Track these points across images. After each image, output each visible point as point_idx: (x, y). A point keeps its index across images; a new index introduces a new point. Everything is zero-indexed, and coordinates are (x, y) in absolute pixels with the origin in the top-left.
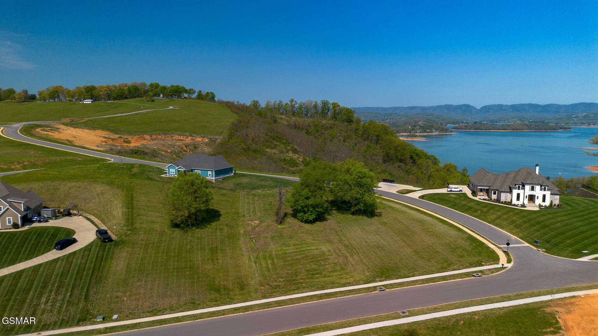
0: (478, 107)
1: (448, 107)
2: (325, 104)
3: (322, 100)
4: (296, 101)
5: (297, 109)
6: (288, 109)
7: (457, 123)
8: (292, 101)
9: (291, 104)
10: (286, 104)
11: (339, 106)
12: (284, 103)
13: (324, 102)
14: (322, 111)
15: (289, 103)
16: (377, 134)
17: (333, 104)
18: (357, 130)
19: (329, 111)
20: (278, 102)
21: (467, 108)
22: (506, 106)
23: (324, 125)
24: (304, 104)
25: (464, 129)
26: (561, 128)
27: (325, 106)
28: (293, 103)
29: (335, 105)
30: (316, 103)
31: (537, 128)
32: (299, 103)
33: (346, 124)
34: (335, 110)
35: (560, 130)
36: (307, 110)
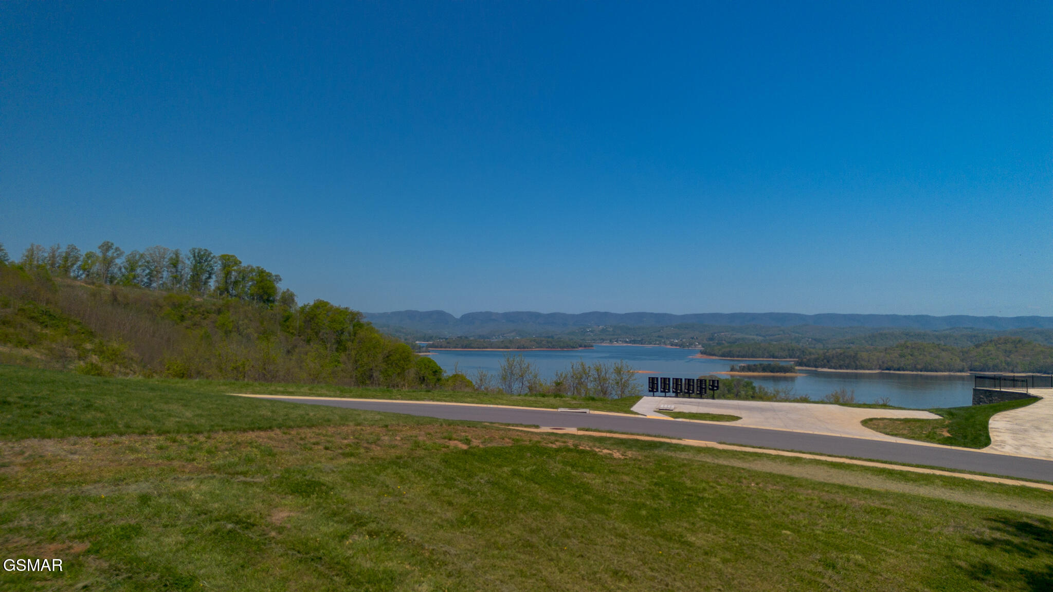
0: (458, 315)
1: (411, 315)
2: (201, 258)
3: (194, 250)
4: (117, 249)
5: (120, 269)
6: (95, 269)
7: (431, 338)
8: (107, 247)
9: (104, 254)
10: (89, 256)
11: (237, 263)
12: (83, 253)
13: (199, 253)
14: (193, 276)
15: (99, 253)
16: (339, 327)
17: (223, 257)
18: (287, 319)
19: (210, 277)
20: (63, 249)
21: (440, 317)
22: (497, 314)
23: (201, 306)
24: (142, 256)
25: (446, 347)
26: (580, 346)
27: (200, 263)
28: (110, 254)
29: (228, 262)
30: (177, 255)
31: (550, 345)
32: (127, 252)
33: (257, 305)
34: (228, 274)
35: (580, 349)
36: (149, 274)
